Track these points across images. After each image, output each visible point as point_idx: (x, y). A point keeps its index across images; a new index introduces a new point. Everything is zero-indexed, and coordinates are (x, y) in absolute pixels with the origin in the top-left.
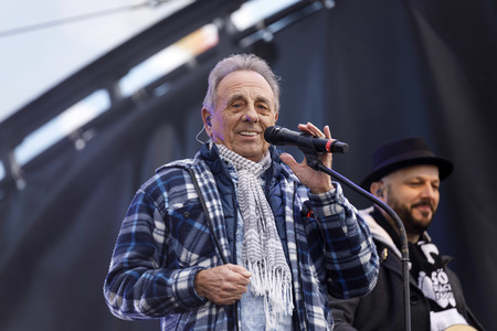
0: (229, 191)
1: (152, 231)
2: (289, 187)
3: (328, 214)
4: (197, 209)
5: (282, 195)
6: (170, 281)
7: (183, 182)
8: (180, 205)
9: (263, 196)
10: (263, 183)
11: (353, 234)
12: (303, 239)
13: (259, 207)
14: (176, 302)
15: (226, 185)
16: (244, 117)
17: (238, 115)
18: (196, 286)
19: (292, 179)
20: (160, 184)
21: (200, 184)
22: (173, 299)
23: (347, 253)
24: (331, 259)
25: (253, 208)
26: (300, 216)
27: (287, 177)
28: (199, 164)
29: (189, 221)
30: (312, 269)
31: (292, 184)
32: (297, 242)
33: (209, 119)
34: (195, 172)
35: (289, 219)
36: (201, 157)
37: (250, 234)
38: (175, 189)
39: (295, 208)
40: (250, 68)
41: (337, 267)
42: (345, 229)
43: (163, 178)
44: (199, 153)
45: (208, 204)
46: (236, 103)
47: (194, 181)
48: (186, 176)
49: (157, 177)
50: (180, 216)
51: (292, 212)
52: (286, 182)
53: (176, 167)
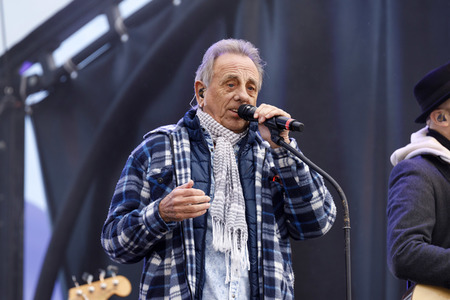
0: (205, 158)
1: (141, 189)
2: (260, 153)
5: (254, 160)
6: (142, 213)
7: (162, 148)
8: (158, 171)
9: (235, 165)
10: (237, 148)
11: (304, 183)
12: (269, 202)
13: (229, 173)
15: (203, 153)
19: (263, 145)
20: (146, 149)
21: (176, 151)
25: (225, 172)
26: (267, 180)
27: (260, 143)
28: (180, 131)
29: (162, 186)
30: (275, 227)
31: (264, 150)
32: (263, 205)
34: (174, 138)
35: (258, 184)
36: (184, 125)
37: (219, 195)
38: (156, 155)
39: (264, 174)
43: (148, 144)
44: (181, 120)
47: (172, 145)
48: (167, 142)
49: (144, 143)
50: (154, 181)
51: (260, 176)
52: (258, 148)
53: (160, 133)
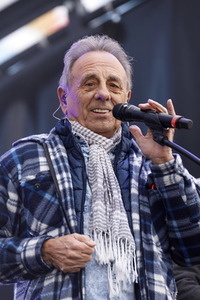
0: (79, 164)
1: (6, 201)
2: (137, 161)
3: (168, 184)
4: (47, 181)
5: (130, 168)
6: (20, 249)
7: (36, 155)
8: (32, 177)
9: (111, 170)
10: (113, 157)
11: (192, 203)
12: (147, 210)
13: (106, 181)
14: (24, 268)
15: (77, 159)
16: (97, 96)
17: (91, 94)
18: (43, 254)
19: (140, 153)
20: (15, 157)
21: (52, 158)
22: (21, 266)
23: (187, 221)
24: (173, 227)
25: (100, 181)
26: (145, 188)
27: (137, 151)
28: (54, 139)
29: (40, 192)
30: (154, 239)
31: (140, 158)
32: (141, 213)
33: (64, 97)
34: (49, 146)
35: (134, 191)
36: (56, 132)
37: (97, 205)
38: (29, 162)
39: (140, 181)
40: (103, 49)
41: (179, 235)
42: (184, 198)
43: (18, 152)
44: (54, 129)
45: (58, 177)
46: (89, 82)
47: (47, 155)
48: (40, 150)
49: (13, 150)
50: (31, 187)
51: (137, 184)
52: (135, 156)
53: (31, 141)
